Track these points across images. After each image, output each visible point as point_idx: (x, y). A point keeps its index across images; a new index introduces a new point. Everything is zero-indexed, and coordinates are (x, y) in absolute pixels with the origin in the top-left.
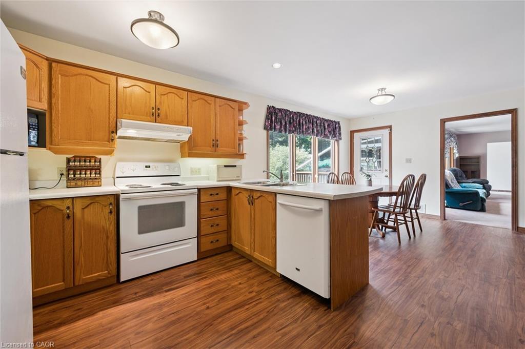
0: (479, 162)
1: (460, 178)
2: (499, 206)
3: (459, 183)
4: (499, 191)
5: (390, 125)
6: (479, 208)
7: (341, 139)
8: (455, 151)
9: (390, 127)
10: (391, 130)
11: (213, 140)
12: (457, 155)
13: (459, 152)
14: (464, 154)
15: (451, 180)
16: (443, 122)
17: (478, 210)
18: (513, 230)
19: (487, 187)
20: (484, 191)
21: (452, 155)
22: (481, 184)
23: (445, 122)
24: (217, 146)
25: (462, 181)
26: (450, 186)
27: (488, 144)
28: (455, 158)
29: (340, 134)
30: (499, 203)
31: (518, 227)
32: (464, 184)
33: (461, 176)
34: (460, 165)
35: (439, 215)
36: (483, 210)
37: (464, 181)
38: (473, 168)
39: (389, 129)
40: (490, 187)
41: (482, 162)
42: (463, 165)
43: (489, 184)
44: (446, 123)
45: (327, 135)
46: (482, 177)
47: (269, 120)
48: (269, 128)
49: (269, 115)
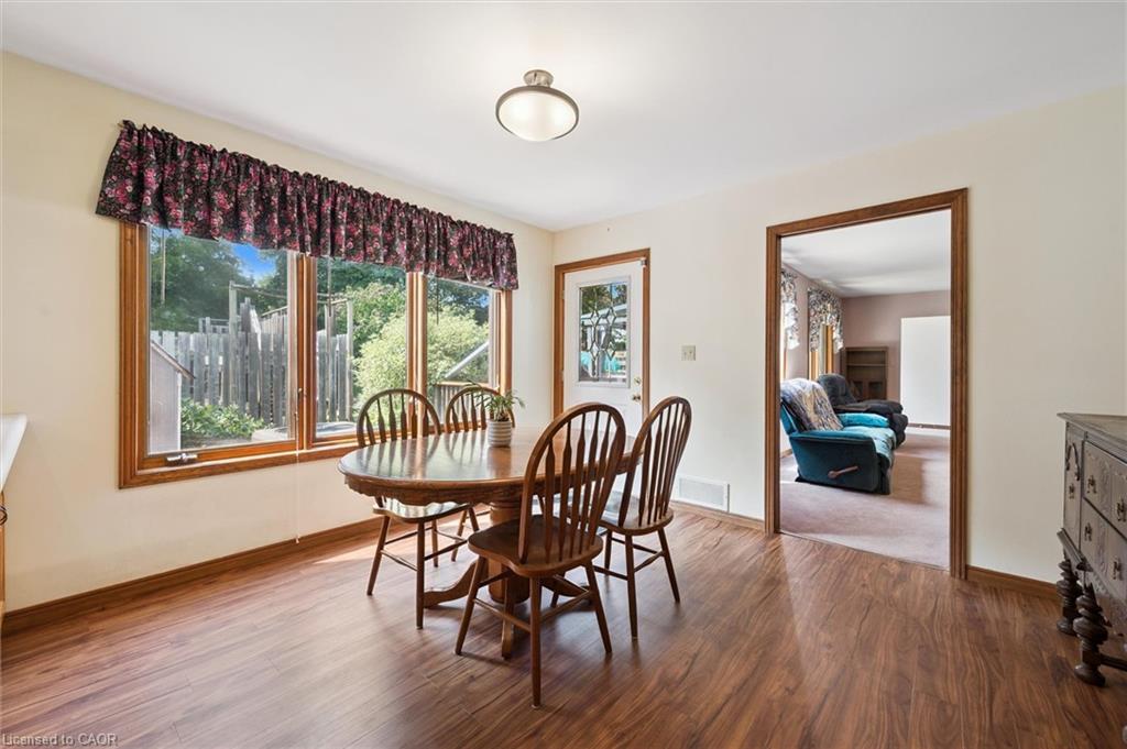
0: (884, 362)
1: (842, 399)
2: (922, 471)
3: (837, 411)
4: (924, 426)
5: (646, 247)
6: (874, 483)
7: (516, 286)
8: (836, 335)
9: (645, 254)
10: (647, 263)
12: (840, 345)
13: (844, 337)
14: (856, 344)
15: (815, 408)
16: (776, 235)
17: (872, 489)
18: (953, 575)
19: (897, 422)
20: (890, 433)
21: (830, 342)
22: (885, 416)
23: (779, 237)
25: (844, 408)
26: (807, 425)
27: (903, 320)
28: (836, 351)
29: (513, 271)
30: (921, 462)
31: (967, 567)
32: (847, 415)
33: (846, 395)
34: (848, 367)
35: (763, 518)
36: (881, 489)
37: (851, 405)
38: (874, 376)
39: (643, 259)
40: (904, 422)
41: (891, 360)
42: (854, 367)
43: (903, 413)
44: (783, 240)
45: (454, 269)
46: (890, 398)
47: (129, 182)
48: (130, 210)
49: (130, 162)
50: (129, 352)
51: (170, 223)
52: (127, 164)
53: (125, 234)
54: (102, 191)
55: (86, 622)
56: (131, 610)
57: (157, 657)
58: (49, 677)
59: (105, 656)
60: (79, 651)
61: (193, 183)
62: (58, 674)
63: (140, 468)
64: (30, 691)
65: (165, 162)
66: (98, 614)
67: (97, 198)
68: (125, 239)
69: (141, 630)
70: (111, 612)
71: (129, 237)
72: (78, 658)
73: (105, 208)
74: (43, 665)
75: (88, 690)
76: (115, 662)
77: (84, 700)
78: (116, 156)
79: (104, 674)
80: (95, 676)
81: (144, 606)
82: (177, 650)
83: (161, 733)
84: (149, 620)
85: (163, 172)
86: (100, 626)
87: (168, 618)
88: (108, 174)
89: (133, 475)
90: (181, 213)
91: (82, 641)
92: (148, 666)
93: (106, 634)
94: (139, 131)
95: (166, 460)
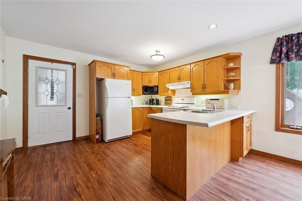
11: (203, 85)
24: (205, 88)
47: (278, 53)
48: (279, 60)
49: (278, 48)
50: (278, 96)
51: (290, 60)
52: (278, 49)
53: (277, 66)
54: (271, 58)
55: (266, 159)
56: (277, 162)
57: (276, 175)
58: (254, 164)
59: (265, 167)
60: (261, 163)
61: (299, 44)
62: (256, 164)
63: (281, 127)
64: (250, 164)
65: (289, 43)
66: (269, 159)
67: (270, 60)
68: (277, 68)
69: (276, 167)
70: (271, 160)
71: (278, 67)
72: (260, 164)
73: (272, 62)
74: (254, 162)
75: (259, 171)
76: (266, 169)
77: (257, 171)
78: (275, 48)
79: (263, 170)
80: (261, 169)
81: (280, 163)
82: (281, 176)
83: (266, 188)
84: (279, 166)
85: (288, 46)
86: (268, 161)
87: (284, 169)
88: (273, 53)
89: (279, 129)
90: (294, 56)
91: (263, 162)
92: (273, 175)
93: (268, 163)
94: (281, 39)
95: (290, 127)
